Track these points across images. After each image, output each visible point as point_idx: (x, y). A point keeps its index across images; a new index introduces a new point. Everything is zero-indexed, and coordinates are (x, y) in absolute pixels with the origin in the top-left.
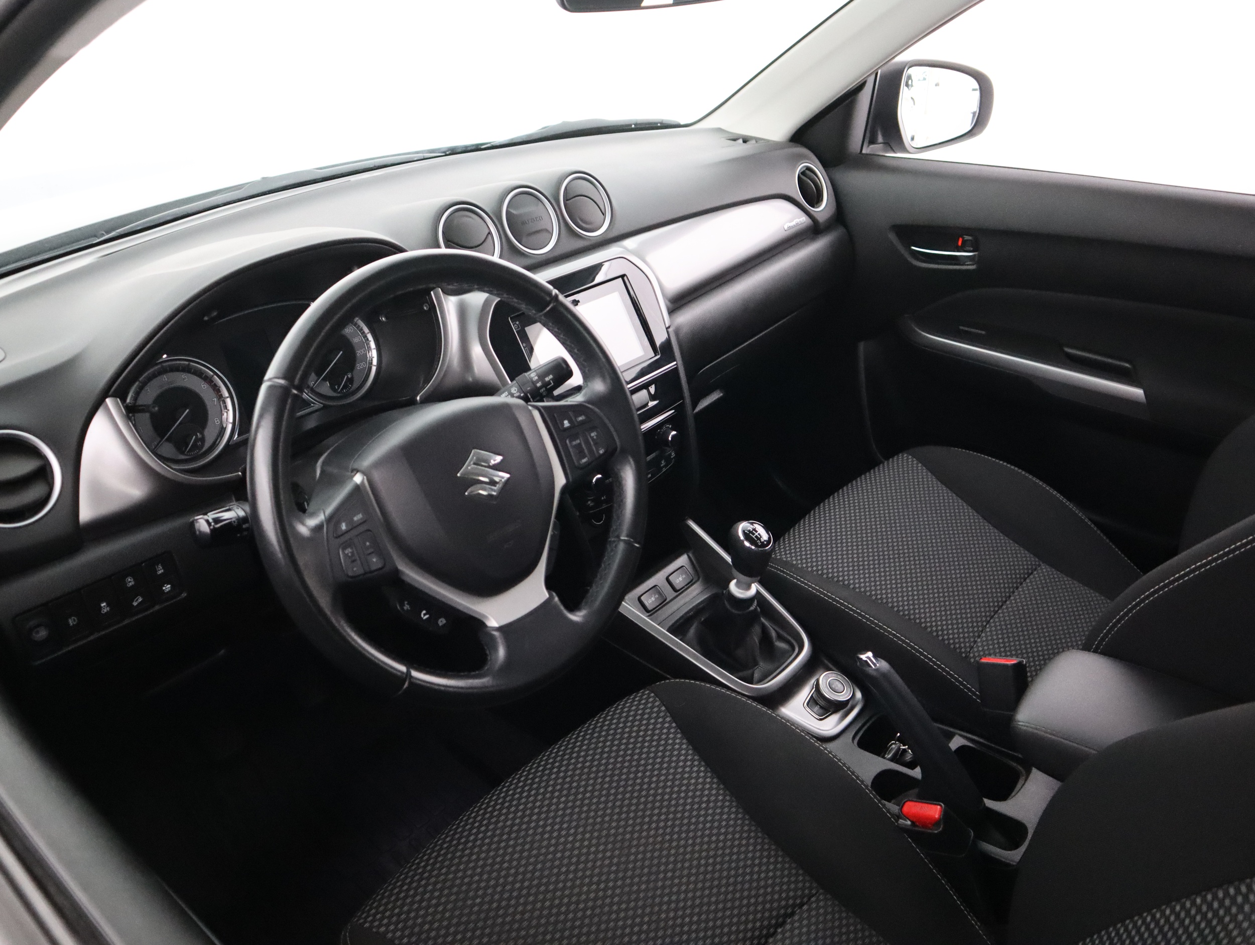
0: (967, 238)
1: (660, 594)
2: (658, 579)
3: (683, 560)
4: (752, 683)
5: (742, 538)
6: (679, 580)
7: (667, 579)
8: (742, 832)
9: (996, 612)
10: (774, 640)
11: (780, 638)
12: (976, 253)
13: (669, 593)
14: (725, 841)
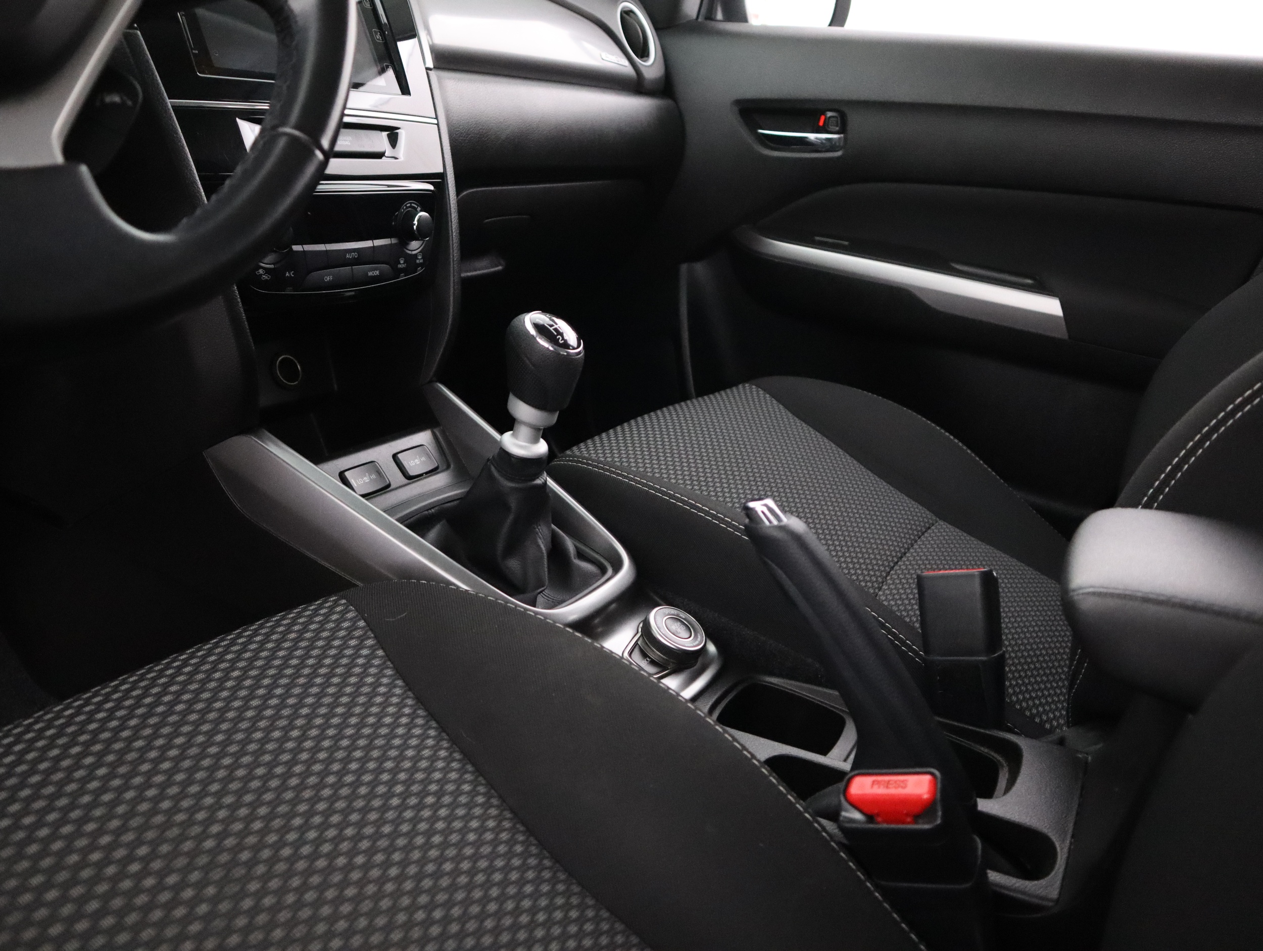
0: (829, 114)
1: (379, 473)
2: (381, 453)
3: (424, 438)
4: (535, 606)
5: (533, 331)
6: (415, 463)
7: (395, 456)
8: (510, 855)
9: (892, 568)
10: (573, 558)
11: (581, 555)
12: (842, 135)
13: (395, 477)
14: (472, 872)
